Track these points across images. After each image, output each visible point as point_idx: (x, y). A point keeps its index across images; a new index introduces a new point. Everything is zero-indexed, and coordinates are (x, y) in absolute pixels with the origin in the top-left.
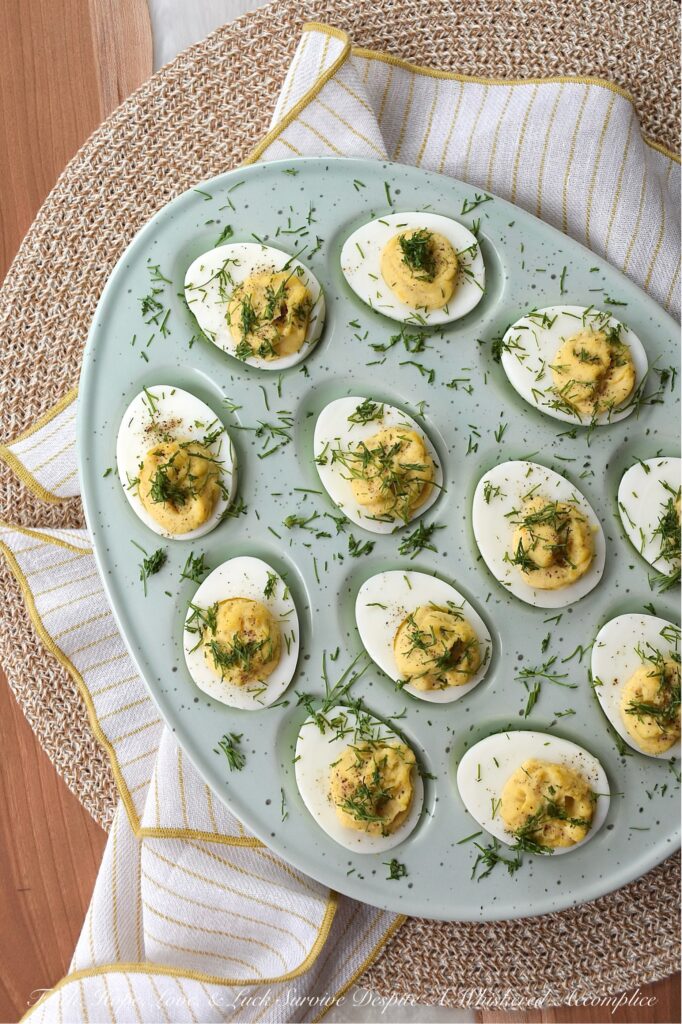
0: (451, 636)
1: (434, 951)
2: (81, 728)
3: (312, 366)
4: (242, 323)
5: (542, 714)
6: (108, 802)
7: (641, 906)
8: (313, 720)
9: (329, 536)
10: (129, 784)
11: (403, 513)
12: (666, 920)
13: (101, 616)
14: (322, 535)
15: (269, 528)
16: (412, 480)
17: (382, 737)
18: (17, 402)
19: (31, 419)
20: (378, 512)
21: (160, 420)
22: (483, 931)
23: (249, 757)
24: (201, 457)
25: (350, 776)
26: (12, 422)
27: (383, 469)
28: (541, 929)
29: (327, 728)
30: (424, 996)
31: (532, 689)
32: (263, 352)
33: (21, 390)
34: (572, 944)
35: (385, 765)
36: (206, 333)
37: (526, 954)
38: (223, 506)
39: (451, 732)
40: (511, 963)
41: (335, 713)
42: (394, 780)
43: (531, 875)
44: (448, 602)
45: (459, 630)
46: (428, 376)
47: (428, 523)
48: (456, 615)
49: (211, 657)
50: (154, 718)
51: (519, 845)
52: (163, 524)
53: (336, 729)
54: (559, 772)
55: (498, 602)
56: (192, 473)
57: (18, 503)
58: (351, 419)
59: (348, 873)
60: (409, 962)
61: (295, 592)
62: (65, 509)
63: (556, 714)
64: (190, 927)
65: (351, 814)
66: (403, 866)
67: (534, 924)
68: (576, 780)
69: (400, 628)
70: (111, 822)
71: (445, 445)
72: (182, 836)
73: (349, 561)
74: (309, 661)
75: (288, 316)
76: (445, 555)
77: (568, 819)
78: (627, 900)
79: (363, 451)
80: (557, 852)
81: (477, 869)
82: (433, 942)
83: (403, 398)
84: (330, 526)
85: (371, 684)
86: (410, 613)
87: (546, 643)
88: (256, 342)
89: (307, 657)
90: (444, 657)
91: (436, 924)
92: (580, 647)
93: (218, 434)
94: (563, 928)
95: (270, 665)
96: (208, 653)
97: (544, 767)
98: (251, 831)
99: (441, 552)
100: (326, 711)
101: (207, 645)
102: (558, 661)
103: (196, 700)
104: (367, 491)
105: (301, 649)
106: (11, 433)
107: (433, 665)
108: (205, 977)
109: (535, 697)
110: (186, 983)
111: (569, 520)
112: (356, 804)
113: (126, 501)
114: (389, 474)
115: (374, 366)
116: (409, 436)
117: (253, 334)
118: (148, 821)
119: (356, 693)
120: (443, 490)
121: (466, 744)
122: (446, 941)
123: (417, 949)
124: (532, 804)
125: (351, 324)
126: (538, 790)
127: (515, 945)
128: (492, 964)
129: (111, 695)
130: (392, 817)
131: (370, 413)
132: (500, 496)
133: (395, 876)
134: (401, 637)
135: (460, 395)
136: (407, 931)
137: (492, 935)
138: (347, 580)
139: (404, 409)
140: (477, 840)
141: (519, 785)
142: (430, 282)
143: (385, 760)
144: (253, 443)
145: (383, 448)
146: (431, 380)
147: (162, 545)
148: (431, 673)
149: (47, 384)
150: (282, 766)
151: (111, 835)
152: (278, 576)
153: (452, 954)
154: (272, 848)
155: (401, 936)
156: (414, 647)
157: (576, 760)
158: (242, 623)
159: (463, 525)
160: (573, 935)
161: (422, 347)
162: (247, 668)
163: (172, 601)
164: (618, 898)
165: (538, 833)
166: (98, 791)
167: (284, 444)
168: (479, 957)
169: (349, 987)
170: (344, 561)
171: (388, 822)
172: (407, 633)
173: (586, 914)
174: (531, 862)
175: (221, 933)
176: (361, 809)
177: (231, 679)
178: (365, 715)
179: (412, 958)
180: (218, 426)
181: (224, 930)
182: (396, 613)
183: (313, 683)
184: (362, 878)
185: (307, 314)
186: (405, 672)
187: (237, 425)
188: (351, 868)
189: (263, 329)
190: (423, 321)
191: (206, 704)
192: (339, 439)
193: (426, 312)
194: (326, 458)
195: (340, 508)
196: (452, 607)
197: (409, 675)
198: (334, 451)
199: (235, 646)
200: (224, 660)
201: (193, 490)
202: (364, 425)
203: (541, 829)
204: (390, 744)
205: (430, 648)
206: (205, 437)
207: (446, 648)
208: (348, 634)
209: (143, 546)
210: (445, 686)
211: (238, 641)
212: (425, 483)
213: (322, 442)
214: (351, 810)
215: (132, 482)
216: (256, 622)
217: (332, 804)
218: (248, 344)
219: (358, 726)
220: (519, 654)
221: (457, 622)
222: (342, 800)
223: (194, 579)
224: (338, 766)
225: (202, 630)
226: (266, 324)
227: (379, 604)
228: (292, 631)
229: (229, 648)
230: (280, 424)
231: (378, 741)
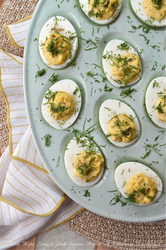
0: (129, 125)
1: (89, 221)
2: (4, 120)
3: (111, 26)
4: (93, 4)
5: (148, 160)
6: (5, 145)
7: (157, 228)
8: (76, 139)
9: (99, 82)
10: (13, 141)
11: (125, 82)
12: (163, 235)
13: (20, 86)
14: (97, 81)
15: (81, 73)
16: (132, 72)
17: (96, 151)
18: (15, 13)
19: (17, 20)
20: (118, 79)
21: (57, 27)
22: (106, 220)
23: (52, 143)
24: (67, 42)
25: (82, 159)
26: (11, 19)
27: (124, 65)
28: (124, 225)
29: (79, 143)
30: (82, 234)
31: (148, 151)
32: (97, 15)
33: (17, 10)
34: (132, 233)
35: (94, 160)
36: (81, 4)
37: (117, 232)
38: (69, 61)
39: (118, 156)
40: (112, 233)
41: (83, 138)
42: (95, 165)
43: (128, 209)
44: (130, 115)
45: (131, 125)
46: (147, 41)
47: (132, 88)
48: (132, 120)
49: (50, 108)
50: (26, 123)
51: (128, 199)
52: (48, 60)
53: (82, 144)
54: (148, 179)
55: (146, 120)
56: (62, 46)
57: (5, 44)
58: (118, 47)
59: (72, 190)
60: (81, 222)
61: (83, 96)
62: (19, 51)
63: (152, 162)
64: (17, 190)
65: (79, 171)
66: (89, 193)
67: (123, 223)
68: (153, 184)
69: (112, 118)
70: (4, 151)
71: (145, 65)
72: (24, 162)
73: (103, 92)
75: (109, 5)
77: (147, 195)
78: (153, 225)
79: (119, 58)
80: (140, 204)
81: (112, 202)
82: (90, 218)
83: (137, 46)
84: (100, 79)
85: (97, 133)
86: (117, 114)
87: (157, 138)
88: (96, 11)
89: (80, 118)
90: (125, 131)
91: (93, 214)
93: (74, 37)
94: (131, 227)
95: (68, 116)
96: (49, 106)
97: (144, 176)
98: (46, 167)
99: (133, 99)
100: (81, 137)
101: (50, 103)
102: (159, 145)
103: (41, 121)
104: (117, 71)
105: (79, 115)
106: (10, 22)
107: (120, 133)
108: (17, 207)
109: (148, 154)
110: (11, 207)
112: (81, 169)
113: (39, 51)
114: (126, 67)
115: (131, 33)
116: (136, 57)
117: (96, 8)
118: (15, 154)
119: (92, 135)
120: (141, 79)
121: (121, 162)
122: (94, 220)
123: (84, 219)
124: (136, 187)
125: (128, 17)
126: (140, 183)
127: (114, 228)
128: (106, 231)
129: (16, 112)
130: (91, 177)
131: (125, 47)
132: (158, 87)
133: (86, 195)
134: (112, 121)
135: (155, 51)
136: (83, 213)
137: (109, 223)
138: (100, 98)
139: (136, 50)
140: (115, 193)
141: (134, 180)
142: (158, 9)
143: (95, 158)
144: (84, 45)
145: (126, 59)
146: (147, 43)
147: (45, 68)
148: (118, 135)
149: (26, 10)
150: (61, 150)
151: (3, 155)
152: (79, 89)
153: (95, 224)
154: (50, 175)
155: (81, 214)
156: (116, 125)
157: (155, 178)
158: (63, 99)
159: (143, 93)
160: (133, 230)
161: (148, 32)
162: (60, 114)
163: (43, 87)
164: (150, 224)
165: (135, 197)
166: (3, 140)
167: (94, 48)
168: (103, 228)
169: (60, 224)
170: (101, 92)
171: (89, 178)
172: (114, 120)
173: (139, 225)
174: (129, 205)
175: (26, 195)
176: (82, 171)
177: (54, 117)
178: (93, 142)
179: (82, 221)
180: (75, 35)
181: (28, 195)
182: (113, 113)
183: (79, 127)
184: (75, 193)
185: (115, 7)
186: (110, 133)
187: (81, 37)
188: (73, 188)
189: (100, 7)
190: (151, 23)
191: (44, 123)
192: (112, 52)
193: (153, 20)
194: (106, 56)
195: (106, 74)
196: (131, 117)
197: (111, 134)
198: (109, 55)
199: (59, 106)
200: (54, 110)
201: (61, 51)
202: (121, 50)
203: (137, 196)
204: (98, 154)
205: (121, 127)
206: (70, 36)
207: (126, 128)
208: (95, 115)
209: (39, 66)
210: (121, 141)
211: (60, 105)
212: (136, 74)
213: (106, 51)
214: (79, 170)
215: (42, 44)
216: (68, 101)
217: (74, 166)
218: (93, 11)
219: (89, 145)
220: (147, 139)
221: (131, 122)
222: (77, 166)
223: (52, 82)
224: (79, 155)
225: (50, 98)
226: (101, 6)
227: (108, 109)
228: (78, 108)
229: (56, 106)
230: (95, 41)
231: (94, 152)
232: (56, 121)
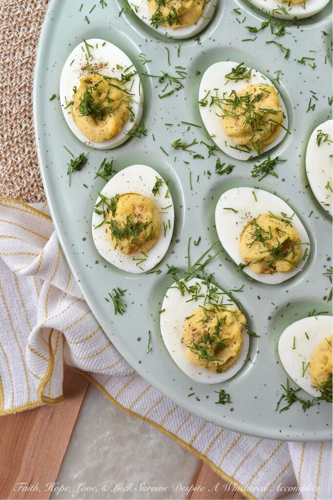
0: (283, 235)
3: (203, 38)
8: (177, 286)
9: (203, 158)
11: (257, 145)
14: (196, 157)
15: (161, 147)
16: (267, 122)
17: (224, 303)
20: (240, 143)
21: (93, 63)
23: (129, 306)
24: (118, 88)
27: (248, 110)
29: (186, 292)
32: (170, 20)
35: (225, 323)
36: (132, 6)
38: (130, 126)
41: (192, 282)
42: (229, 334)
43: (318, 413)
44: (282, 213)
45: (289, 232)
46: (285, 53)
47: (274, 157)
48: (288, 222)
49: (110, 232)
52: (86, 134)
53: (192, 294)
55: (317, 218)
56: (110, 98)
59: (190, 395)
61: (174, 194)
65: (197, 353)
66: (228, 395)
69: (246, 228)
73: (215, 177)
74: (178, 244)
76: (283, 180)
79: (233, 99)
81: (281, 404)
84: (203, 151)
85: (220, 265)
86: (254, 217)
88: (166, 12)
89: (177, 241)
90: (277, 249)
93: (132, 75)
95: (152, 242)
96: (108, 229)
99: (281, 178)
100: (186, 280)
101: (108, 223)
103: (97, 262)
104: (234, 125)
105: (174, 235)
107: (267, 254)
112: (201, 347)
113: (64, 119)
114: (252, 113)
115: (247, 42)
116: (269, 89)
117: (165, 5)
119: (210, 270)
120: (288, 132)
125: (234, 10)
130: (225, 359)
131: (241, 73)
132: (328, 142)
133: (222, 402)
134: (246, 233)
135: (306, 69)
138: (212, 190)
139: (266, 74)
143: (225, 319)
144: (156, 87)
145: (248, 97)
146: (287, 56)
147: (83, 151)
148: (266, 260)
150: (152, 315)
152: (163, 180)
156: (256, 240)
158: (134, 208)
159: (298, 161)
161: (283, 32)
162: (134, 241)
163: (87, 191)
170: (211, 177)
171: (221, 363)
172: (251, 231)
174: (319, 404)
176: (204, 351)
178: (214, 286)
180: (133, 70)
182: (244, 216)
183: (179, 260)
184: (199, 400)
186: (247, 258)
187: (146, 73)
188: (191, 392)
190: (286, 13)
191: (104, 266)
192: (217, 89)
193: (289, 6)
194: (207, 101)
195: (213, 138)
196: (285, 217)
197: (249, 260)
198: (213, 98)
199: (127, 225)
200: (118, 234)
201: (109, 109)
202: (236, 82)
204: (229, 309)
205: (267, 241)
206: (122, 75)
207: (279, 242)
208: (208, 229)
209: (70, 150)
210: (274, 272)
211: (129, 221)
212: (276, 124)
213: (205, 91)
214: (197, 351)
215: (68, 104)
216: (144, 209)
217: (184, 345)
218: (160, 14)
219: (208, 294)
220: (328, 256)
221: (287, 227)
222: (191, 343)
223: (104, 178)
224: (191, 320)
225: (106, 213)
227: (232, 209)
228: (169, 220)
229: (123, 226)
230: (177, 76)
231: (221, 306)
232: (129, 256)
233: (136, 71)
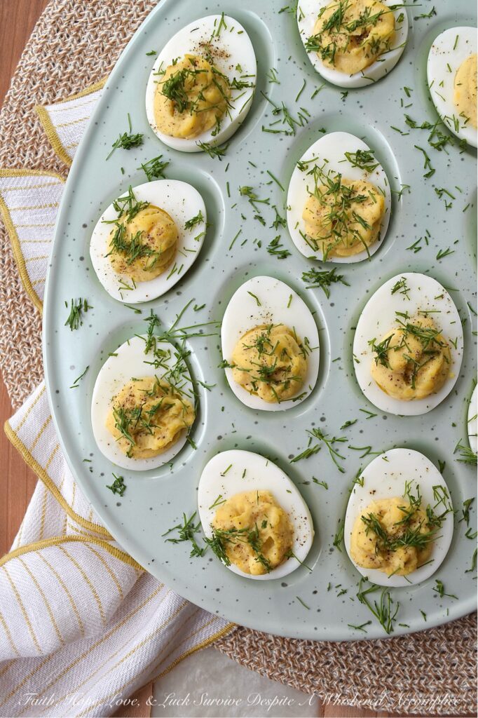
0: (287, 361)
3: (352, 97)
4: (328, 21)
5: (305, 469)
8: (147, 339)
9: (264, 224)
11: (328, 249)
14: (260, 218)
15: (228, 183)
16: (352, 231)
17: (183, 390)
20: (311, 234)
21: (215, 44)
23: (85, 326)
24: (221, 89)
25: (138, 394)
27: (339, 205)
29: (151, 353)
31: (312, 446)
32: (326, 53)
35: (167, 409)
36: (298, 10)
38: (208, 138)
39: (233, 429)
41: (164, 346)
42: (164, 424)
43: (203, 568)
44: (306, 338)
45: (295, 362)
46: (428, 171)
47: (338, 274)
48: (304, 351)
49: (113, 236)
51: (211, 542)
52: (156, 116)
53: (156, 358)
54: (280, 516)
55: (340, 368)
56: (204, 95)
58: (348, 155)
59: (85, 460)
61: (208, 241)
63: (314, 478)
65: (117, 421)
66: (125, 487)
68: (288, 532)
69: (257, 327)
71: (397, 229)
73: (263, 252)
74: (178, 296)
75: (365, 40)
76: (332, 305)
77: (259, 553)
79: (335, 181)
80: (232, 568)
81: (171, 533)
84: (270, 218)
85: (206, 348)
86: (273, 322)
87: (349, 424)
88: (326, 42)
89: (178, 293)
90: (269, 369)
92: (370, 448)
93: (247, 86)
95: (148, 274)
96: (113, 232)
97: (273, 505)
99: (331, 300)
100: (161, 340)
101: (118, 225)
102: (346, 445)
103: (82, 259)
104: (315, 212)
105: (179, 283)
107: (257, 368)
109: (309, 454)
111: (438, 353)
112: (125, 417)
113: (146, 84)
114: (341, 212)
115: (396, 132)
117: (330, 33)
119: (190, 346)
120: (370, 259)
121: (236, 445)
124: (243, 521)
125: (406, 89)
126: (254, 517)
131: (364, 162)
132: (405, 296)
133: (114, 489)
134: (253, 333)
135: (439, 204)
138: (250, 264)
139: (391, 179)
141: (245, 502)
143: (171, 406)
144: (266, 115)
145: (352, 191)
146: (428, 176)
147: (145, 132)
148: (251, 373)
150: (101, 352)
152: (205, 219)
156: (255, 346)
157: (299, 519)
158: (151, 228)
159: (362, 295)
161: (441, 147)
162: (129, 262)
163: (120, 178)
165: (230, 545)
167: (287, 134)
170: (259, 250)
171: (137, 448)
172: (259, 334)
174: (211, 560)
176: (125, 423)
178: (185, 366)
180: (252, 81)
182: (264, 315)
183: (168, 313)
184: (92, 471)
185: (380, 51)
186: (235, 359)
187: (266, 93)
188: (89, 458)
189: (340, 36)
190: (457, 128)
191: (86, 268)
192: (327, 162)
193: (465, 123)
194: (307, 166)
195: (287, 210)
196: (306, 344)
197: (236, 363)
198: (316, 167)
199: (134, 241)
200: (120, 244)
201: (195, 107)
202: (353, 167)
203: (235, 543)
204: (184, 400)
205: (265, 355)
206: (236, 79)
207: (276, 364)
208: (220, 303)
209: (133, 123)
210: (254, 393)
211: (139, 238)
212: (360, 240)
213: (314, 154)
214: (118, 418)
215: (161, 71)
216: (162, 236)
217: (111, 404)
218: (320, 40)
219: (173, 369)
220: (324, 416)
221: (299, 355)
222: (119, 407)
223: (148, 174)
224: (137, 383)
225: (124, 213)
226: (344, 34)
227: (257, 298)
228: (183, 265)
229: (129, 239)
230: (296, 118)
231: (178, 391)
232: (117, 274)
233: (254, 84)
